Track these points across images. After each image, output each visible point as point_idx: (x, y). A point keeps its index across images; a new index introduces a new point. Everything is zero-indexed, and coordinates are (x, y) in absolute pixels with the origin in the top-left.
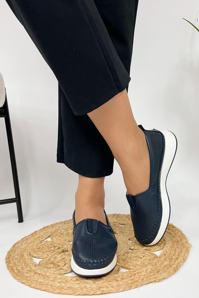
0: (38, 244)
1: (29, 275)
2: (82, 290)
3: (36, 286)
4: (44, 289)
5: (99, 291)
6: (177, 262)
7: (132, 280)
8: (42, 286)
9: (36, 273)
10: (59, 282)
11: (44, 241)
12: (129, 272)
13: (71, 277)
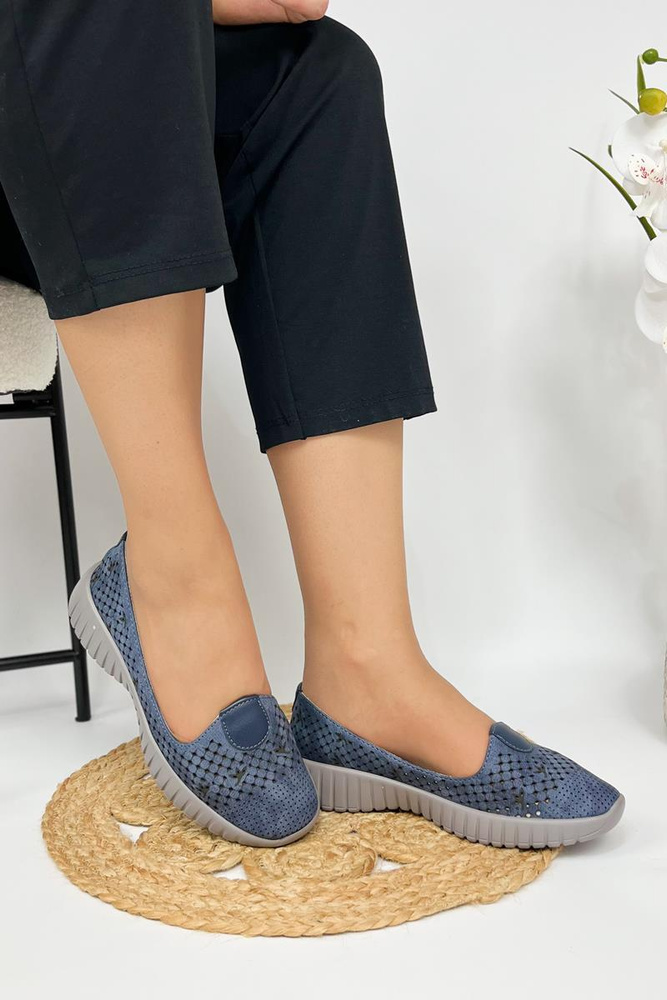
0: (132, 783)
1: (115, 875)
2: (269, 922)
3: (136, 906)
4: (157, 915)
5: (320, 924)
7: (414, 894)
8: (153, 906)
9: (132, 868)
10: (202, 897)
12: (401, 872)
13: (235, 880)
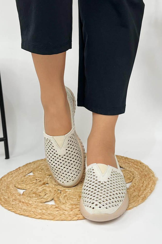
0: (22, 177)
1: (15, 203)
2: (60, 217)
3: (21, 212)
4: (27, 214)
5: (76, 217)
6: (145, 192)
8: (26, 212)
9: (20, 202)
10: (40, 209)
11: (28, 175)
13: (51, 205)
